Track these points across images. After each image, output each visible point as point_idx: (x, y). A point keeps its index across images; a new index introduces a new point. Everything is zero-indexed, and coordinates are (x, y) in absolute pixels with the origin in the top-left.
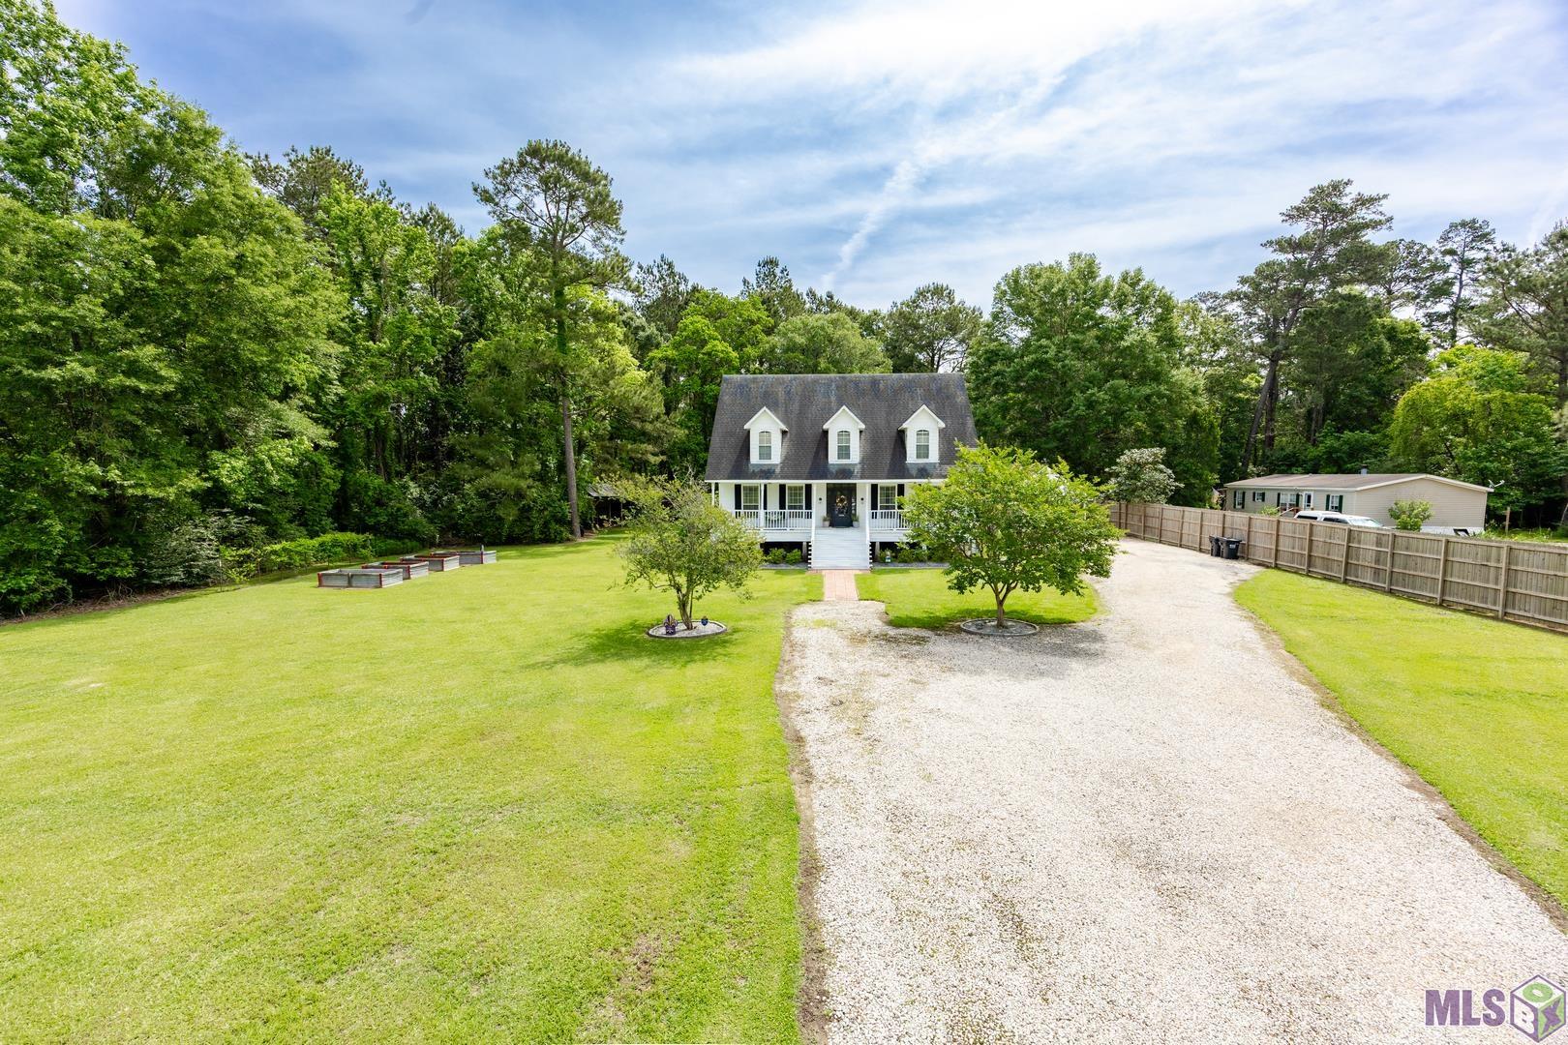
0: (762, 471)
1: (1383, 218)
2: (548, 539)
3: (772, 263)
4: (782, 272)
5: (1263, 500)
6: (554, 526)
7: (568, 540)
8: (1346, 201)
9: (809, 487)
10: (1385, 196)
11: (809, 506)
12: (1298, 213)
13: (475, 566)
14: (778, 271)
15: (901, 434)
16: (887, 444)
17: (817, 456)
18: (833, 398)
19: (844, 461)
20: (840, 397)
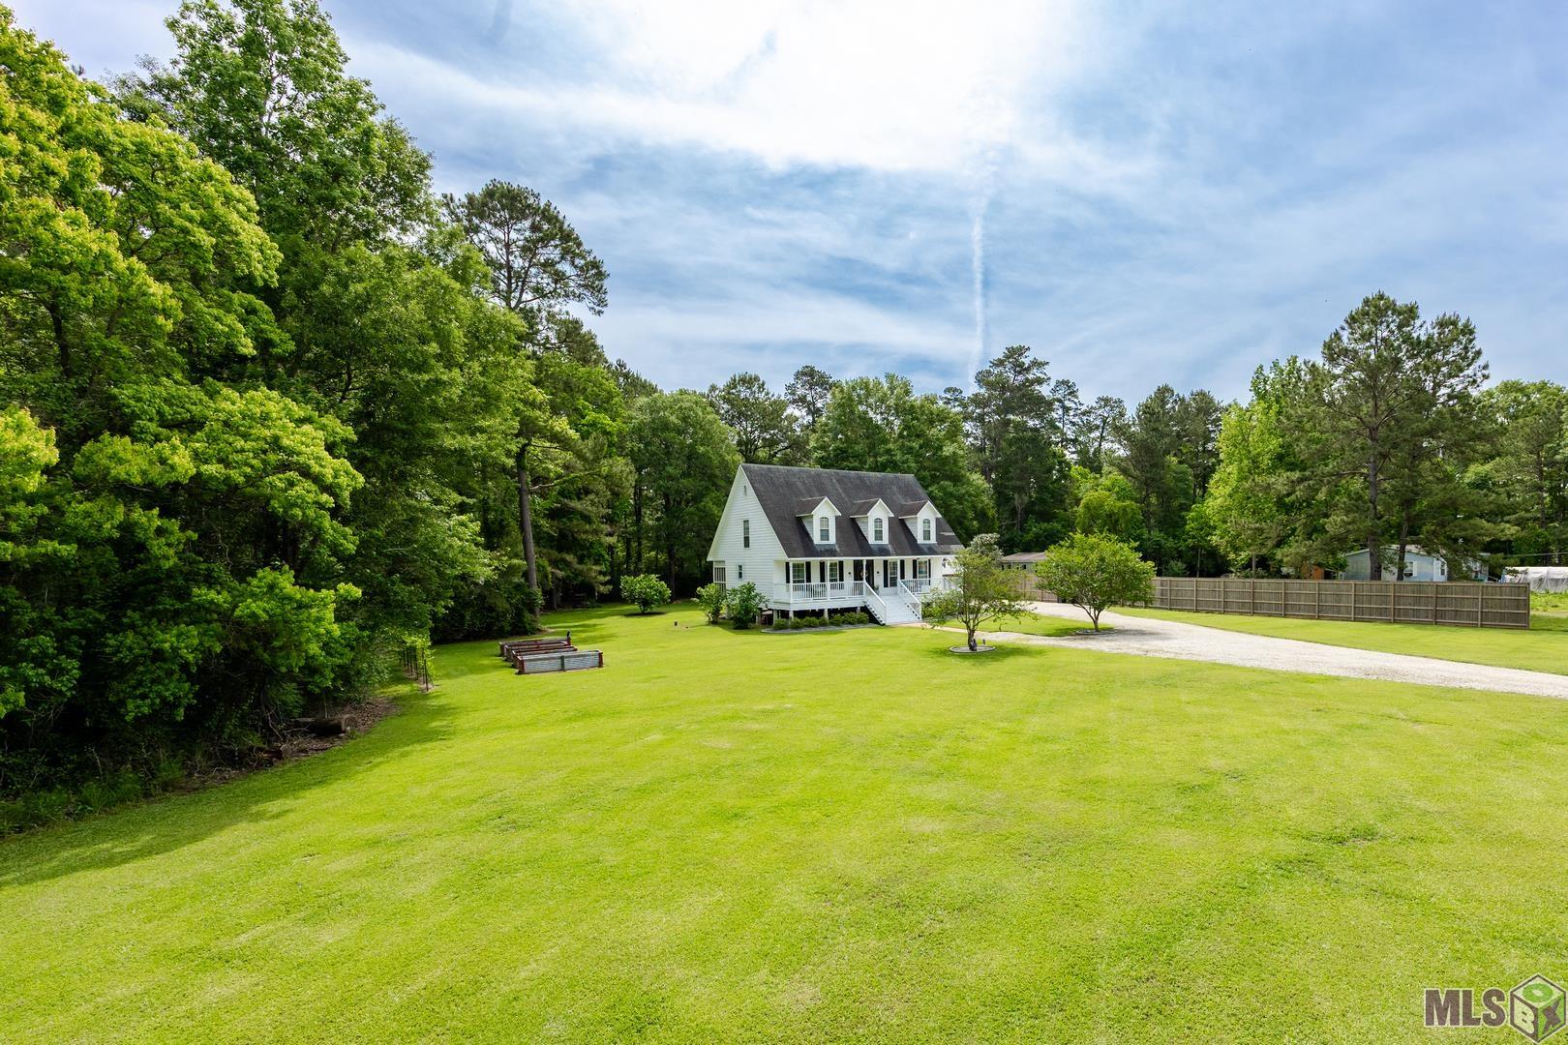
0: (827, 551)
1: (1045, 376)
9: (841, 563)
10: (1048, 362)
11: (842, 579)
12: (999, 363)
15: (902, 522)
16: (899, 529)
17: (857, 538)
18: (841, 491)
19: (879, 542)
20: (845, 490)
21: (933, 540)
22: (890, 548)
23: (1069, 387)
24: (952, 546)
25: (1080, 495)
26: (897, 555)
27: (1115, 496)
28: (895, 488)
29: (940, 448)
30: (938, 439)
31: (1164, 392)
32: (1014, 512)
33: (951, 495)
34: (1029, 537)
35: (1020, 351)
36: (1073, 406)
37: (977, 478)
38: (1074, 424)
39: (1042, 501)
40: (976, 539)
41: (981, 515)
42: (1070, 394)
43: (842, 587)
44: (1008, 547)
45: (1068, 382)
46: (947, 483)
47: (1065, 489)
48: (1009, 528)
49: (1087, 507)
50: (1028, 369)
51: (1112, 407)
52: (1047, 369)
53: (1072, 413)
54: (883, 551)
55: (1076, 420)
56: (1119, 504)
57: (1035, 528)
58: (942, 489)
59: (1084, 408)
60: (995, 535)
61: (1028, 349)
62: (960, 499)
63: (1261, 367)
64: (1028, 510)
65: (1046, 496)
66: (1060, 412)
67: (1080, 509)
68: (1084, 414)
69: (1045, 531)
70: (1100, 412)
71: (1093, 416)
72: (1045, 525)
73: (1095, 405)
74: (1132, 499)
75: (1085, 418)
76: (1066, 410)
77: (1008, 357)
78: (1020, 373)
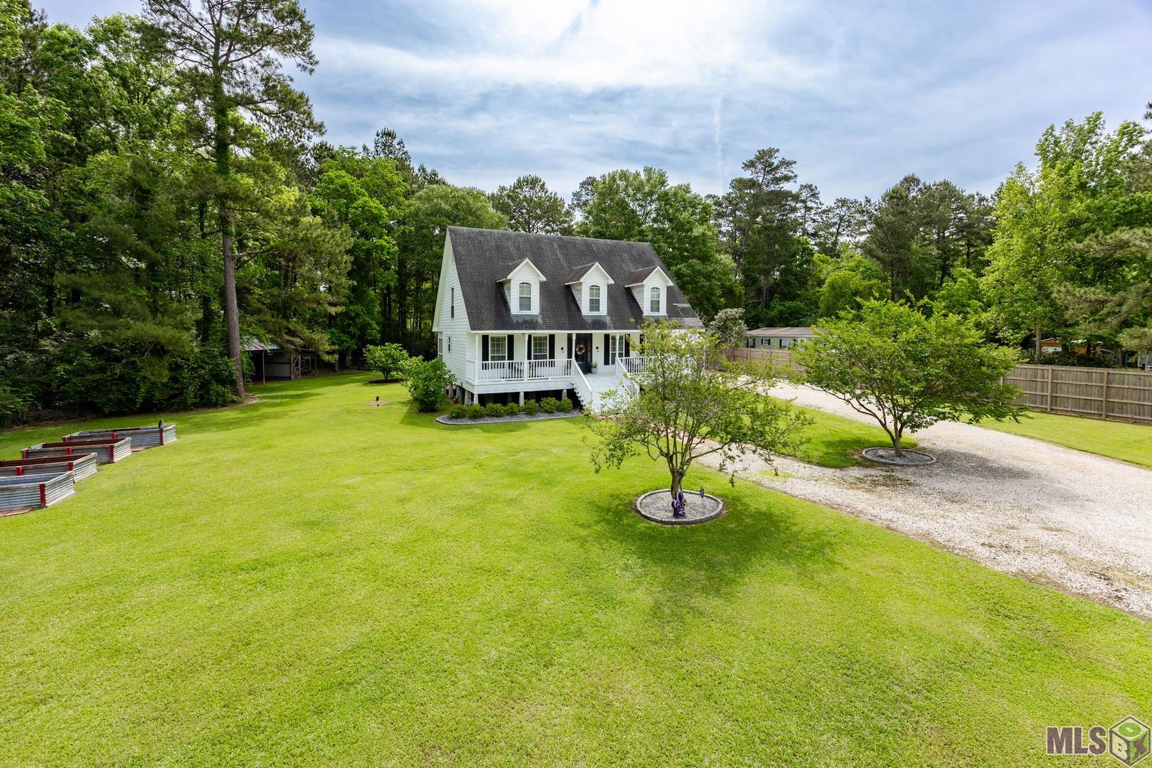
0: (525, 322)
1: (792, 175)
2: (206, 402)
3: (389, 134)
4: (399, 144)
5: (769, 344)
6: (216, 387)
7: (233, 402)
8: (776, 162)
9: (552, 337)
10: (795, 162)
11: (552, 356)
12: (750, 165)
13: (154, 449)
14: (395, 142)
15: (629, 291)
16: (622, 299)
17: (569, 308)
18: (560, 256)
19: (595, 313)
20: (565, 255)
21: (663, 311)
22: (608, 320)
23: (812, 190)
24: (686, 319)
25: (822, 277)
26: (616, 328)
27: (859, 276)
28: (626, 256)
29: (691, 230)
30: (689, 222)
31: (911, 181)
32: (759, 292)
33: (699, 272)
34: (773, 313)
35: (771, 153)
36: (814, 205)
37: (726, 259)
38: (814, 221)
39: (787, 283)
40: (721, 314)
41: (729, 293)
42: (813, 195)
43: (552, 364)
44: (753, 323)
45: (811, 186)
46: (695, 261)
47: (808, 272)
48: (755, 306)
49: (832, 287)
50: (777, 167)
51: (849, 208)
52: (794, 168)
53: (813, 212)
54: (598, 324)
55: (817, 217)
56: (866, 283)
57: (778, 307)
58: (691, 266)
59: (824, 207)
60: (741, 310)
61: (778, 150)
62: (708, 277)
63: (1052, 128)
64: (773, 290)
65: (791, 278)
66: (803, 211)
67: (825, 288)
68: (824, 212)
69: (789, 308)
70: (838, 211)
71: (831, 215)
72: (788, 304)
73: (833, 205)
74: (877, 277)
75: (824, 216)
76: (808, 209)
77: (758, 159)
78: (769, 172)
